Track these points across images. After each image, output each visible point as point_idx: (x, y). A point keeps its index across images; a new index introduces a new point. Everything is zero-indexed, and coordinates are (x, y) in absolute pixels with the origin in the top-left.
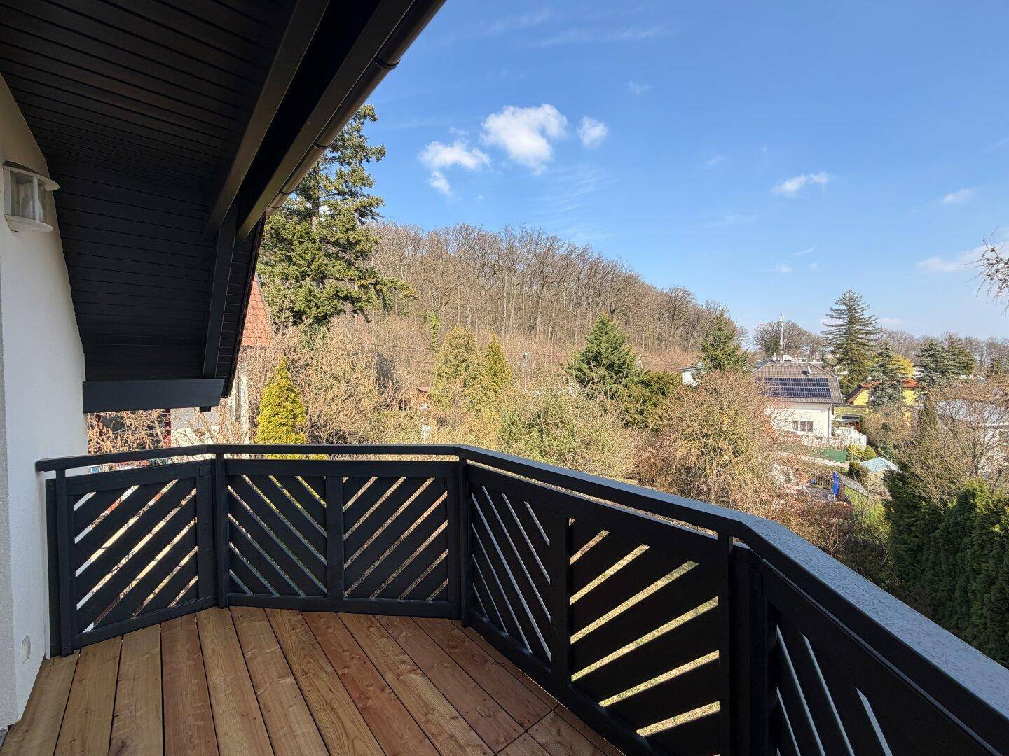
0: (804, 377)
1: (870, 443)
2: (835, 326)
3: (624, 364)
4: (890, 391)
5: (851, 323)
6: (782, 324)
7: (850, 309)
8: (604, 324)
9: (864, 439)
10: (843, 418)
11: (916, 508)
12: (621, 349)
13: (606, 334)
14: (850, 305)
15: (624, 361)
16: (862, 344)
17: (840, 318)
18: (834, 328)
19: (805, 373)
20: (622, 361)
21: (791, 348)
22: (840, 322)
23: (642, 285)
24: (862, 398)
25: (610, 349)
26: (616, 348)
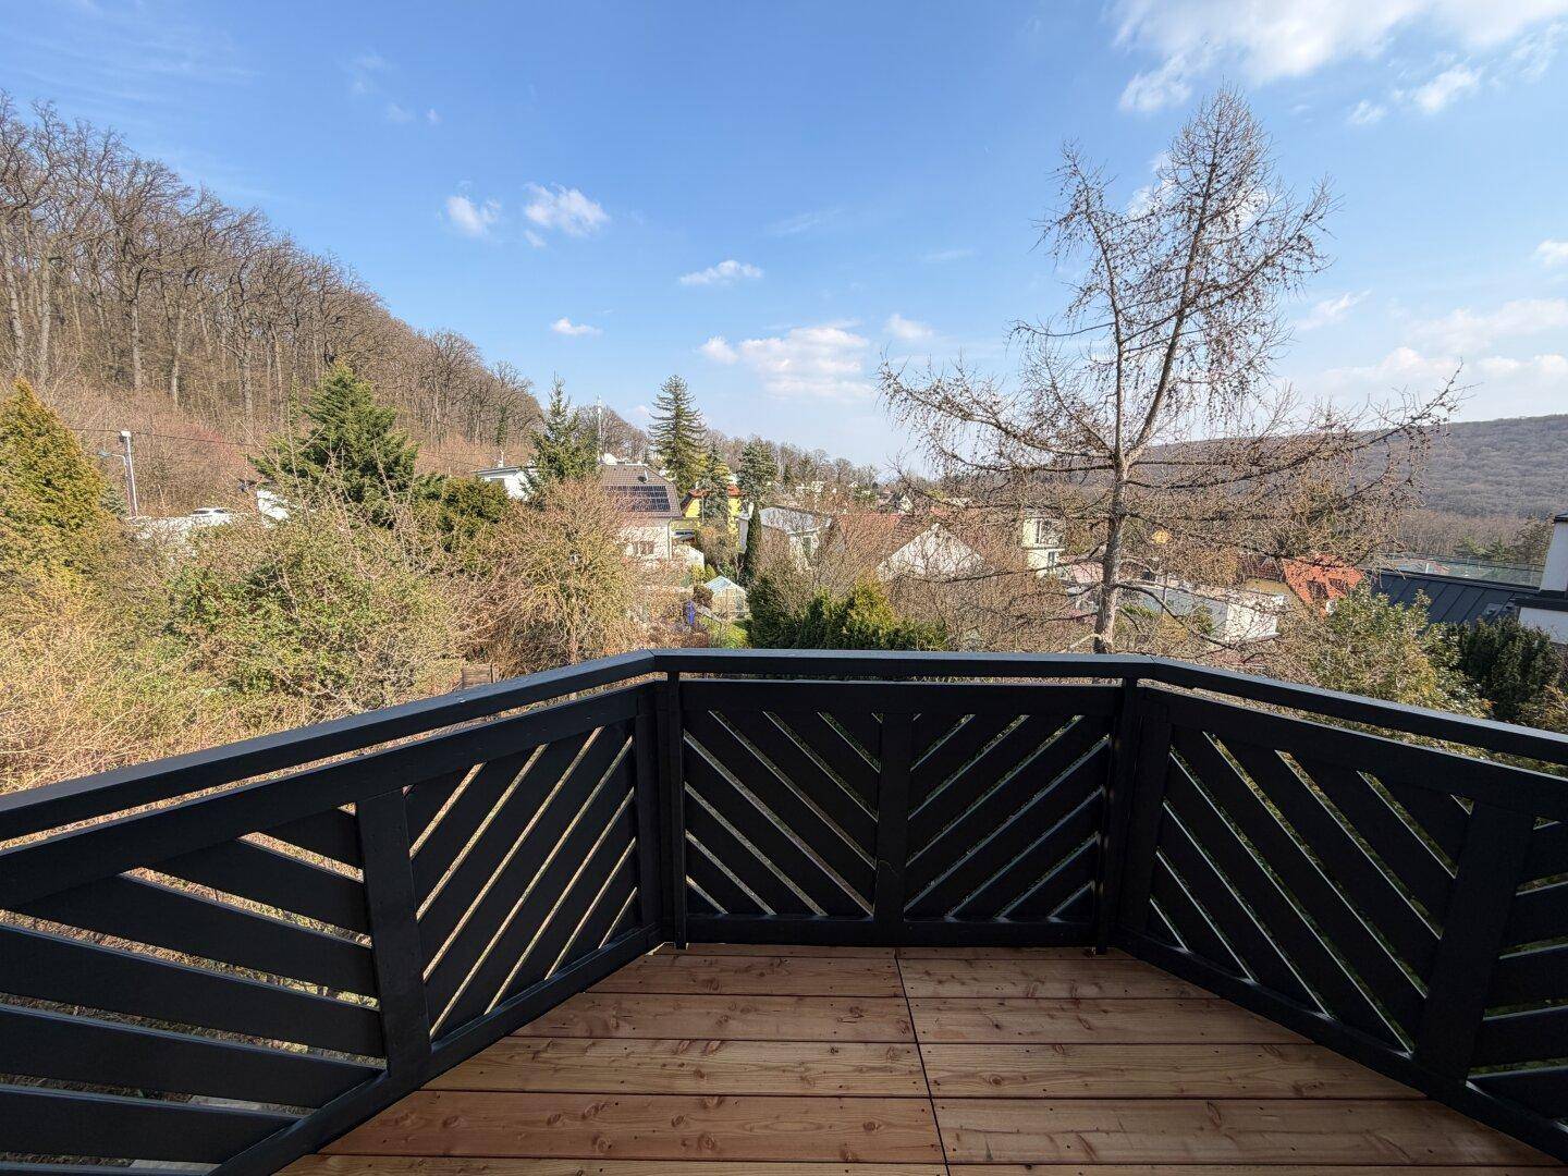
0: (640, 484)
1: (707, 562)
2: (663, 419)
3: (396, 462)
4: (718, 499)
5: (678, 416)
6: (599, 411)
7: (677, 399)
8: (345, 386)
9: (701, 557)
10: (677, 533)
11: (776, 624)
12: (388, 436)
13: (353, 404)
14: (676, 394)
15: (398, 458)
16: (688, 444)
17: (667, 409)
18: (661, 422)
19: (642, 479)
20: (392, 458)
21: (611, 444)
22: (667, 414)
23: (385, 318)
24: (694, 509)
25: (366, 435)
26: (378, 434)
